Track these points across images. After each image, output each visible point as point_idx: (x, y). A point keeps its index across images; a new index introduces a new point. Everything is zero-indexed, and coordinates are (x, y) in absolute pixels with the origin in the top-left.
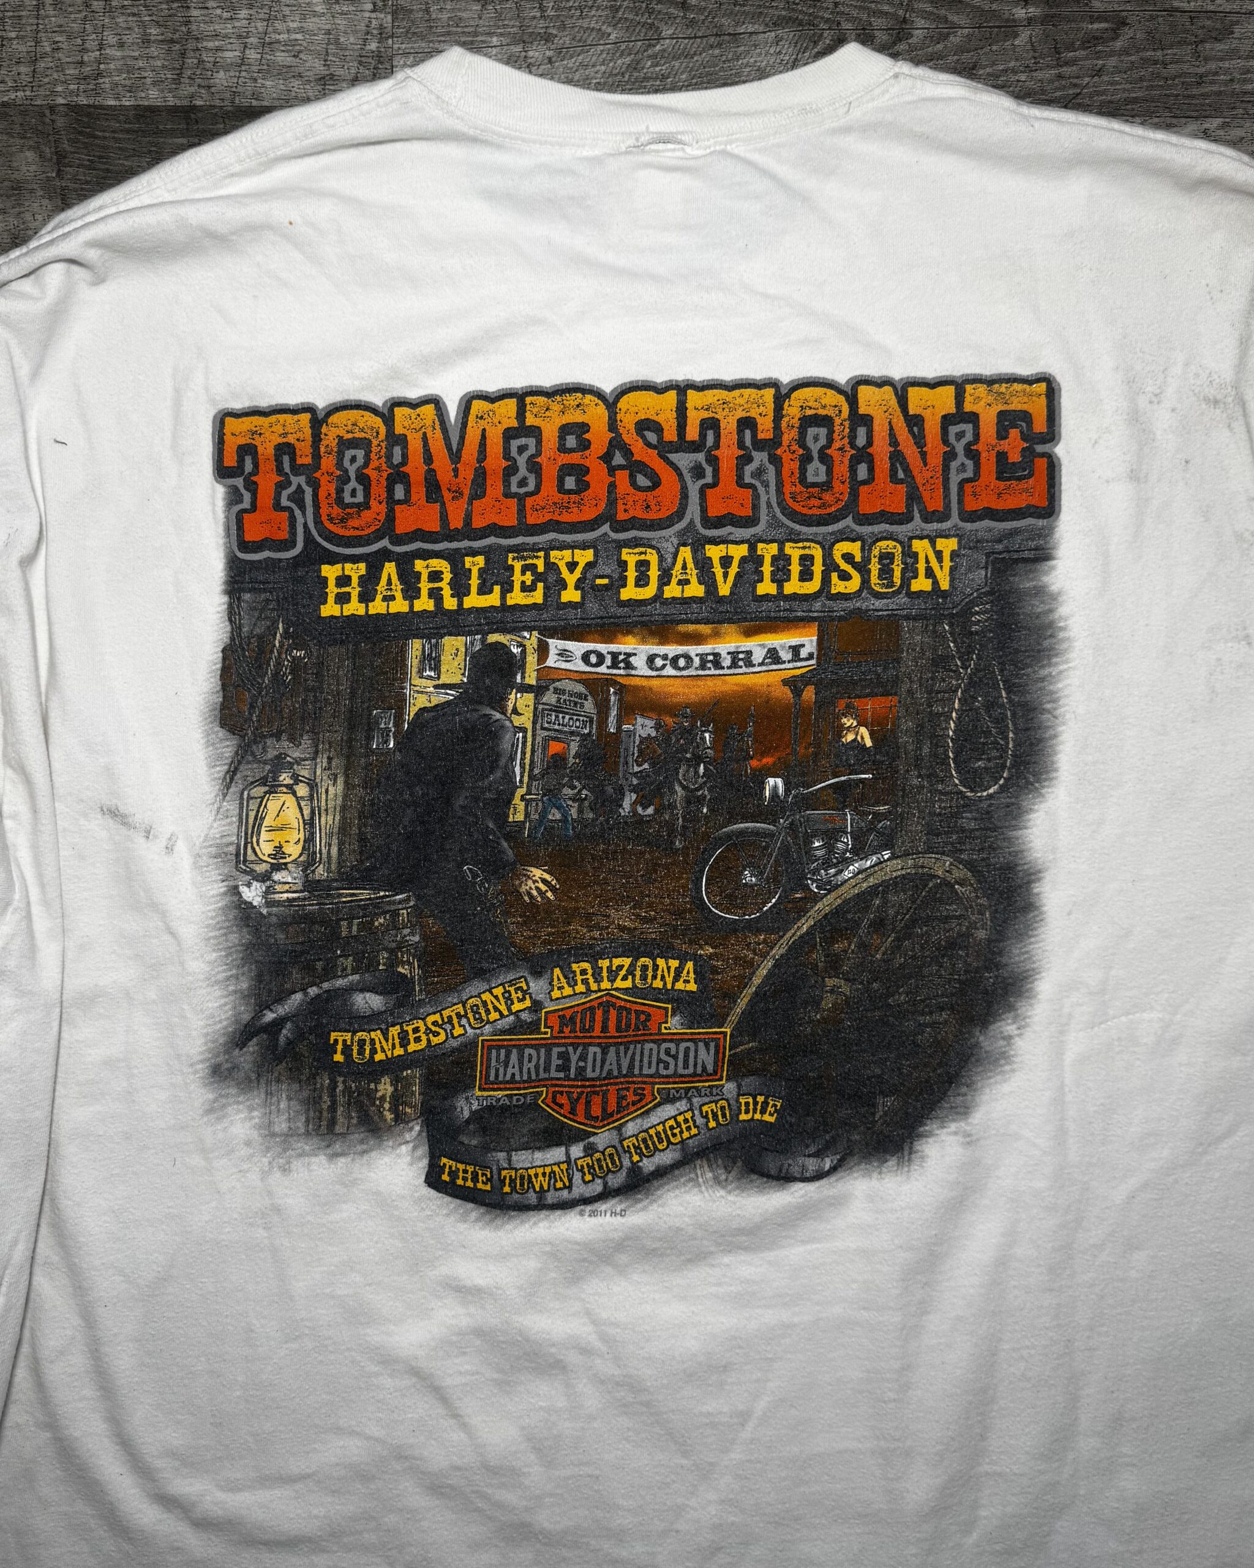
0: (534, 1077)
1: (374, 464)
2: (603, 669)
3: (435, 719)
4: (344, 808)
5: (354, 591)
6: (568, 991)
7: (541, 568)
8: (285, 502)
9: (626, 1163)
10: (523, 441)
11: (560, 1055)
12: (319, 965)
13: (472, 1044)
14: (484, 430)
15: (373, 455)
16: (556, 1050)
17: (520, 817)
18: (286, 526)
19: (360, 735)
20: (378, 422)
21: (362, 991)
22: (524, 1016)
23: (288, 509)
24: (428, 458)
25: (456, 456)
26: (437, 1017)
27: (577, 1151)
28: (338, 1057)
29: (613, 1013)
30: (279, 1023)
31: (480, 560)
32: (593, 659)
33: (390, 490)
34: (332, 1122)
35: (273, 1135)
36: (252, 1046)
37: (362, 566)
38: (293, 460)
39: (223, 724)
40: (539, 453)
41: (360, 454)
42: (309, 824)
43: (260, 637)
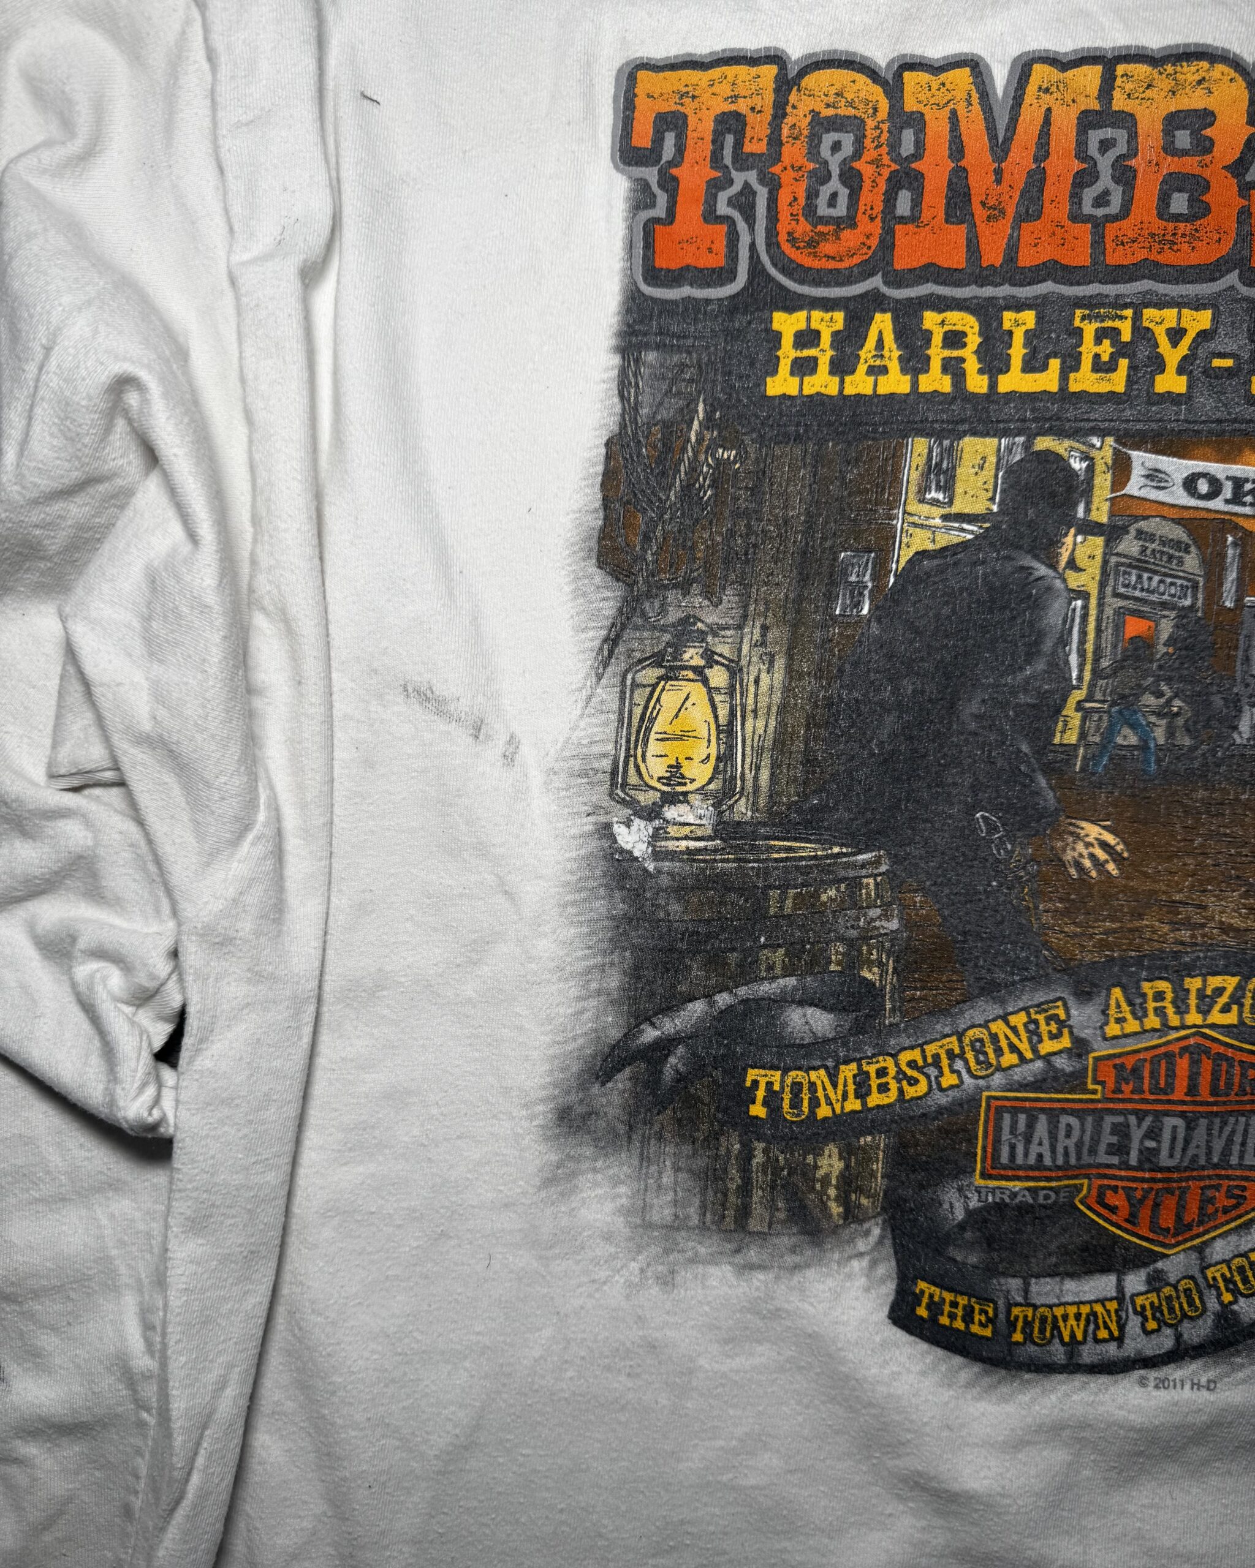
0: (1073, 1161)
1: (869, 154)
2: (1217, 504)
3: (941, 570)
4: (784, 709)
5: (824, 354)
6: (1132, 1026)
7: (1126, 336)
8: (722, 209)
9: (1213, 1305)
10: (1108, 133)
11: (1116, 1129)
12: (733, 958)
13: (973, 1101)
14: (1049, 110)
15: (867, 142)
16: (1109, 1120)
17: (1072, 738)
18: (721, 245)
19: (816, 590)
20: (877, 93)
21: (801, 1003)
22: (1061, 1062)
23: (729, 220)
24: (957, 148)
25: (1000, 148)
26: (915, 1055)
27: (1135, 1282)
28: (758, 1110)
29: (1207, 1065)
30: (665, 1046)
31: (1029, 318)
32: (1203, 487)
33: (890, 200)
34: (744, 1213)
35: (649, 1226)
36: (622, 1081)
37: (839, 316)
38: (738, 145)
39: (601, 564)
40: (1133, 153)
41: (848, 141)
42: (727, 732)
43: (667, 425)
